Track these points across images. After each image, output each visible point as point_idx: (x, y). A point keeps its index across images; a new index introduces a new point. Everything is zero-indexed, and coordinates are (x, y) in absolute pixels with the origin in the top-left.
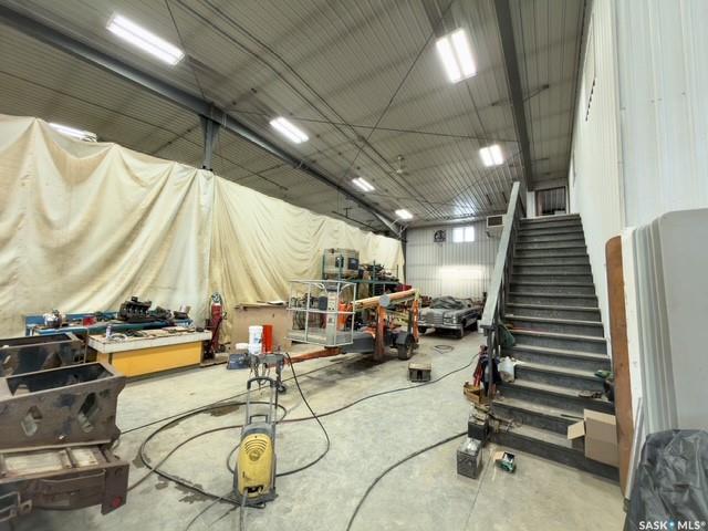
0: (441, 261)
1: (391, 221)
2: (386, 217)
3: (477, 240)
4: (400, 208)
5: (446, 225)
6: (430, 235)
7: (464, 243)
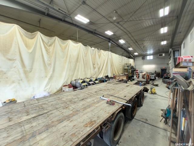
0: (144, 64)
1: (132, 55)
2: (131, 55)
3: (154, 59)
4: (136, 53)
5: (145, 55)
6: (141, 58)
7: (150, 59)
